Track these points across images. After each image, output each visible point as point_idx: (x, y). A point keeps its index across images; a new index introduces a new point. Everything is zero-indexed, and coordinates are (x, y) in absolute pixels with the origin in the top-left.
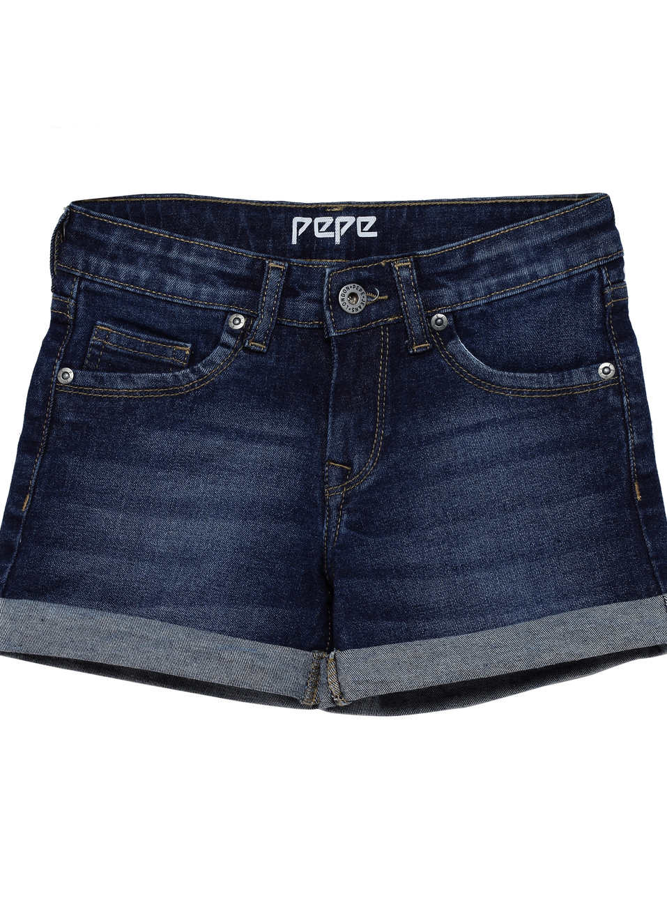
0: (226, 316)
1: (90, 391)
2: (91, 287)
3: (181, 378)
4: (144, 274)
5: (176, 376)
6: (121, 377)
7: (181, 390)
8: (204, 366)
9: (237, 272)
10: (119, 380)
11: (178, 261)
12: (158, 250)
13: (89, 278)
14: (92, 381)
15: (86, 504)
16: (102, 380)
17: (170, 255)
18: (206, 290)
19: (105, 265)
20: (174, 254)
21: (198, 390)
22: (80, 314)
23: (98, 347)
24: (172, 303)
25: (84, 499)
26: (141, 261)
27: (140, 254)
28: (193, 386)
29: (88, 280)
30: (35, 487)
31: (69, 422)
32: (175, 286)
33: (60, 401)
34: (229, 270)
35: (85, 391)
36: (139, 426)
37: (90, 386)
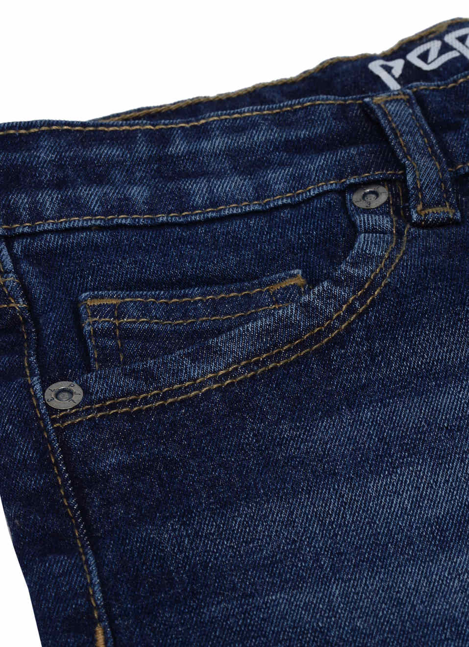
0: (344, 198)
1: (133, 402)
2: (38, 243)
3: (318, 303)
4: (138, 193)
5: (306, 305)
6: (188, 355)
7: (330, 329)
8: (355, 265)
9: (320, 130)
10: (187, 362)
11: (192, 156)
12: (142, 149)
13: (26, 230)
14: (130, 383)
15: (245, 596)
16: (150, 376)
17: (172, 150)
18: (276, 177)
19: (49, 200)
20: (179, 147)
21: (366, 311)
22: (38, 291)
23: (106, 334)
24: (222, 219)
25: (234, 589)
26: (117, 175)
27: (112, 164)
28: (351, 310)
29: (23, 235)
30: (107, 606)
31: (121, 468)
32: (211, 192)
33: (75, 442)
34: (303, 133)
35: (123, 405)
36: (277, 423)
37: (129, 394)
